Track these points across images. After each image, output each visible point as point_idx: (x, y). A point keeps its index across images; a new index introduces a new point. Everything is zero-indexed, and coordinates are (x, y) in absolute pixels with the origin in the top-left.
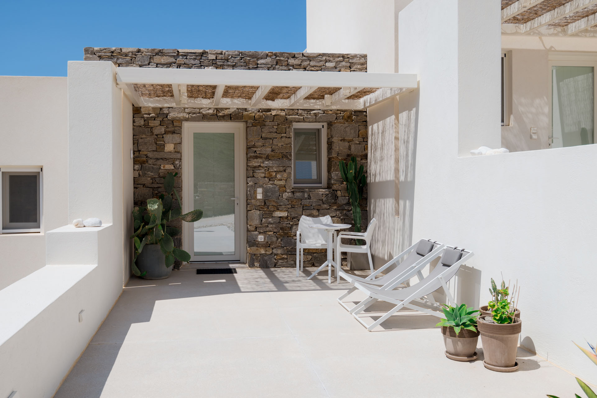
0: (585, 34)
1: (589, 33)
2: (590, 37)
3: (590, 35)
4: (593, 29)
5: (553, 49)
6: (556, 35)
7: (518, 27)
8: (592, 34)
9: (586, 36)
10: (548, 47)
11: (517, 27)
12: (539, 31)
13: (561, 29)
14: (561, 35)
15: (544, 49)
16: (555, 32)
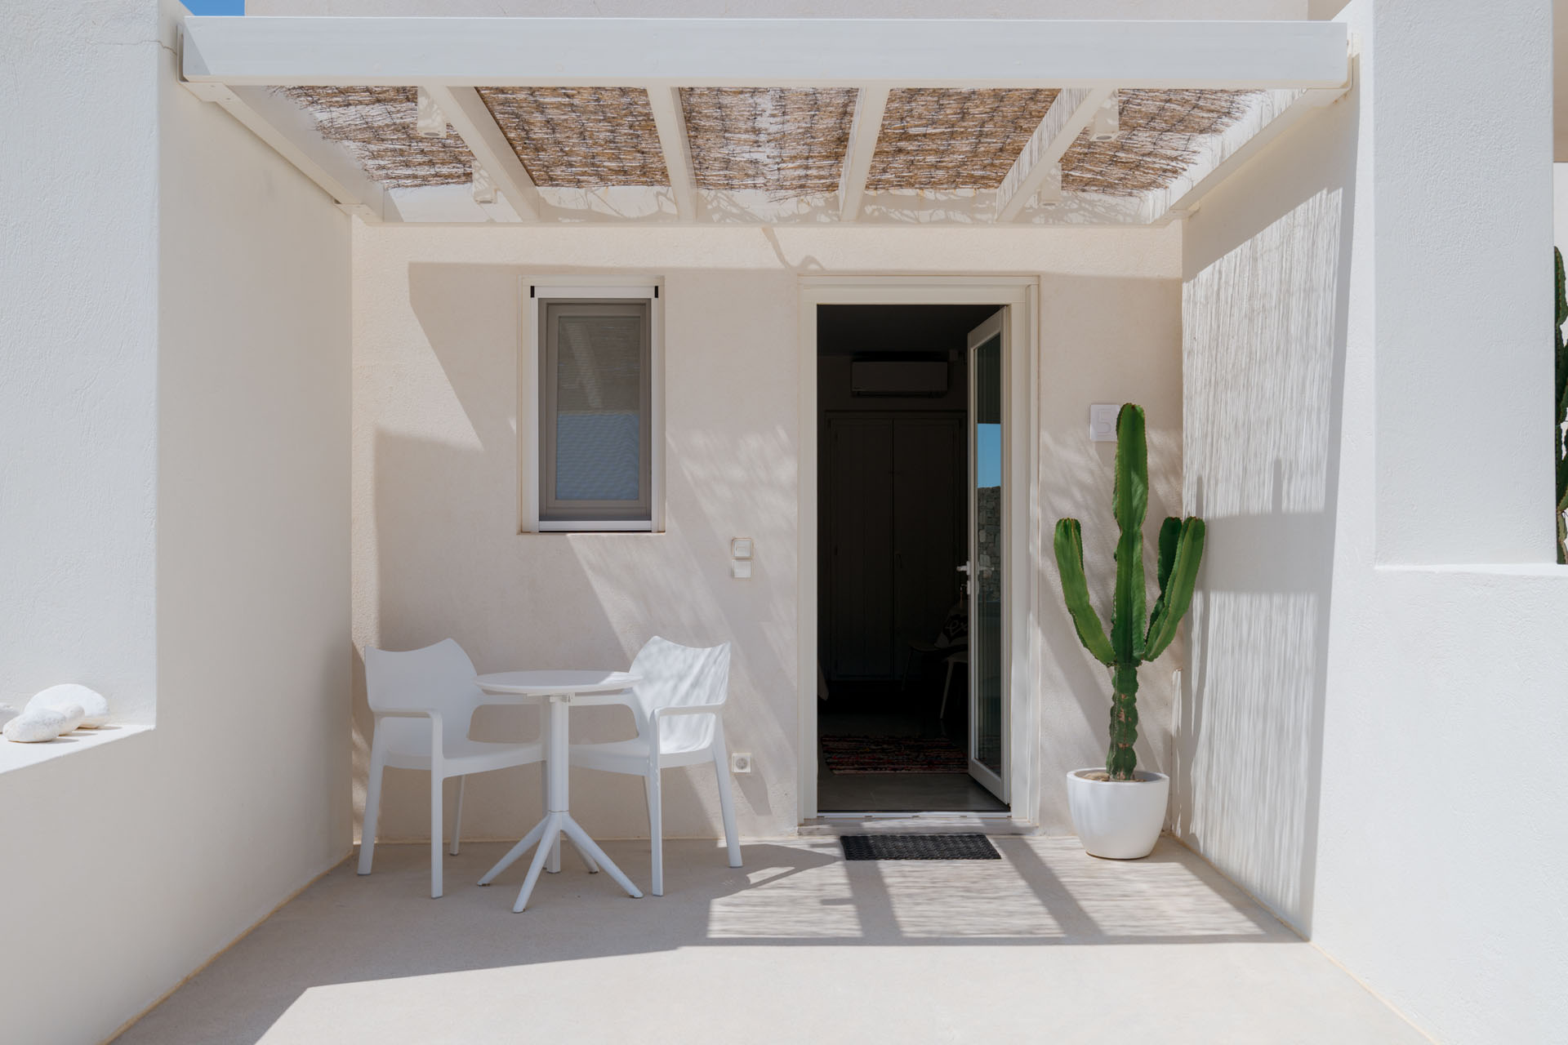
0: (916, 212)
1: (930, 211)
2: (932, 223)
3: (935, 218)
4: (945, 194)
5: (813, 267)
6: (807, 220)
7: (665, 195)
8: (941, 214)
9: (918, 222)
10: (795, 262)
11: (660, 197)
12: (742, 208)
13: (826, 200)
14: (823, 218)
15: (783, 267)
16: (804, 209)
